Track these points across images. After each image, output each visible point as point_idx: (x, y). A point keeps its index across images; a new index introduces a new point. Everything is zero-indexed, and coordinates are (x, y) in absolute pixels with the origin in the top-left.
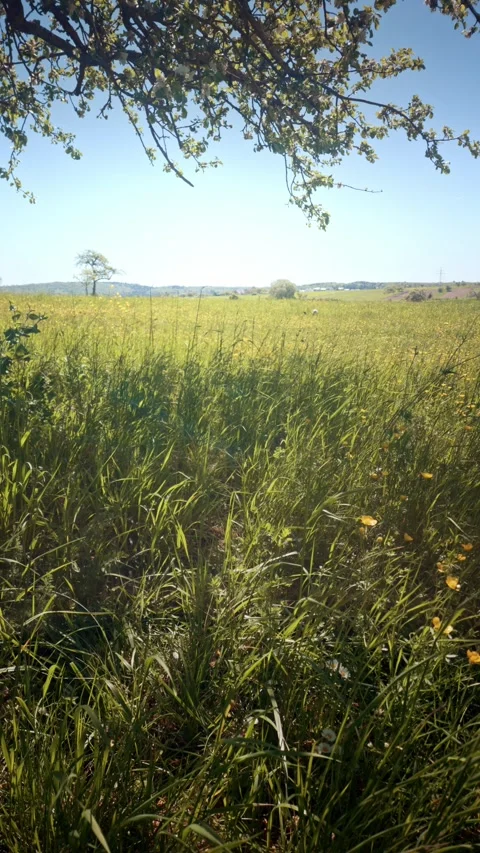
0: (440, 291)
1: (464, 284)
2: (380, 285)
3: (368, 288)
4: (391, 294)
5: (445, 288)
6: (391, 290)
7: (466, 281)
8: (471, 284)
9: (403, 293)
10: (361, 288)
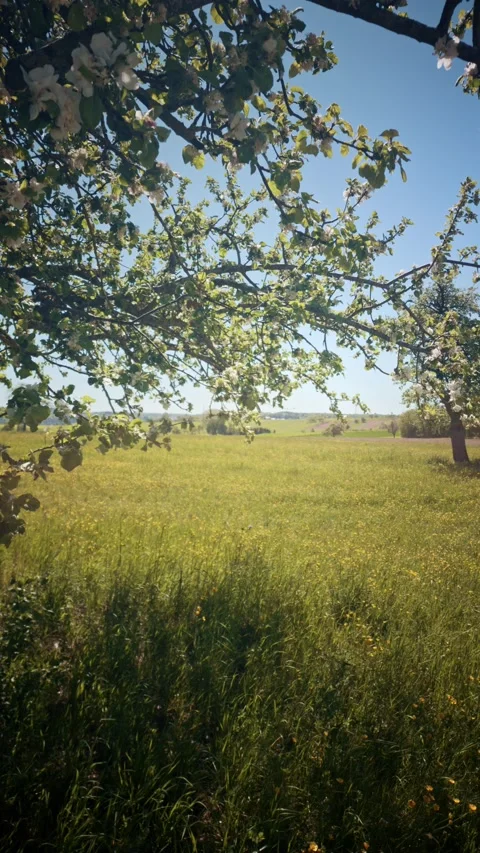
0: (356, 422)
1: (376, 416)
2: (303, 415)
3: (292, 417)
4: (313, 424)
5: (360, 420)
6: (313, 421)
7: (378, 413)
8: (382, 416)
9: (323, 423)
10: (286, 418)
